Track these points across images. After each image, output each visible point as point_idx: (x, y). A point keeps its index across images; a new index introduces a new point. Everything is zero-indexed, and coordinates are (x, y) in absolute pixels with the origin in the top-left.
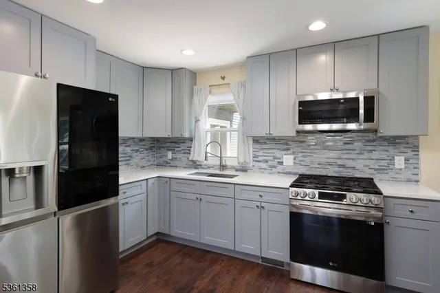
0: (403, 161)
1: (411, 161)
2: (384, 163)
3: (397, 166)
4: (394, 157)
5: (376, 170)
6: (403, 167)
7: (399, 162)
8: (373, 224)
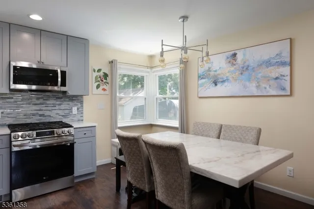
0: (76, 110)
1: (80, 109)
2: (67, 112)
3: (74, 113)
4: (72, 108)
5: (62, 116)
6: (76, 113)
7: (75, 110)
8: (69, 144)
